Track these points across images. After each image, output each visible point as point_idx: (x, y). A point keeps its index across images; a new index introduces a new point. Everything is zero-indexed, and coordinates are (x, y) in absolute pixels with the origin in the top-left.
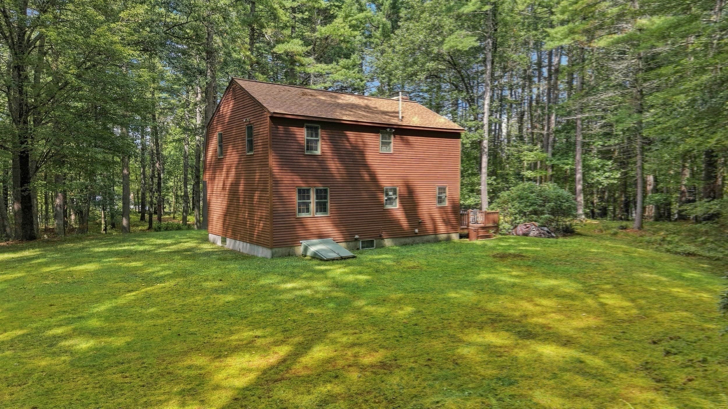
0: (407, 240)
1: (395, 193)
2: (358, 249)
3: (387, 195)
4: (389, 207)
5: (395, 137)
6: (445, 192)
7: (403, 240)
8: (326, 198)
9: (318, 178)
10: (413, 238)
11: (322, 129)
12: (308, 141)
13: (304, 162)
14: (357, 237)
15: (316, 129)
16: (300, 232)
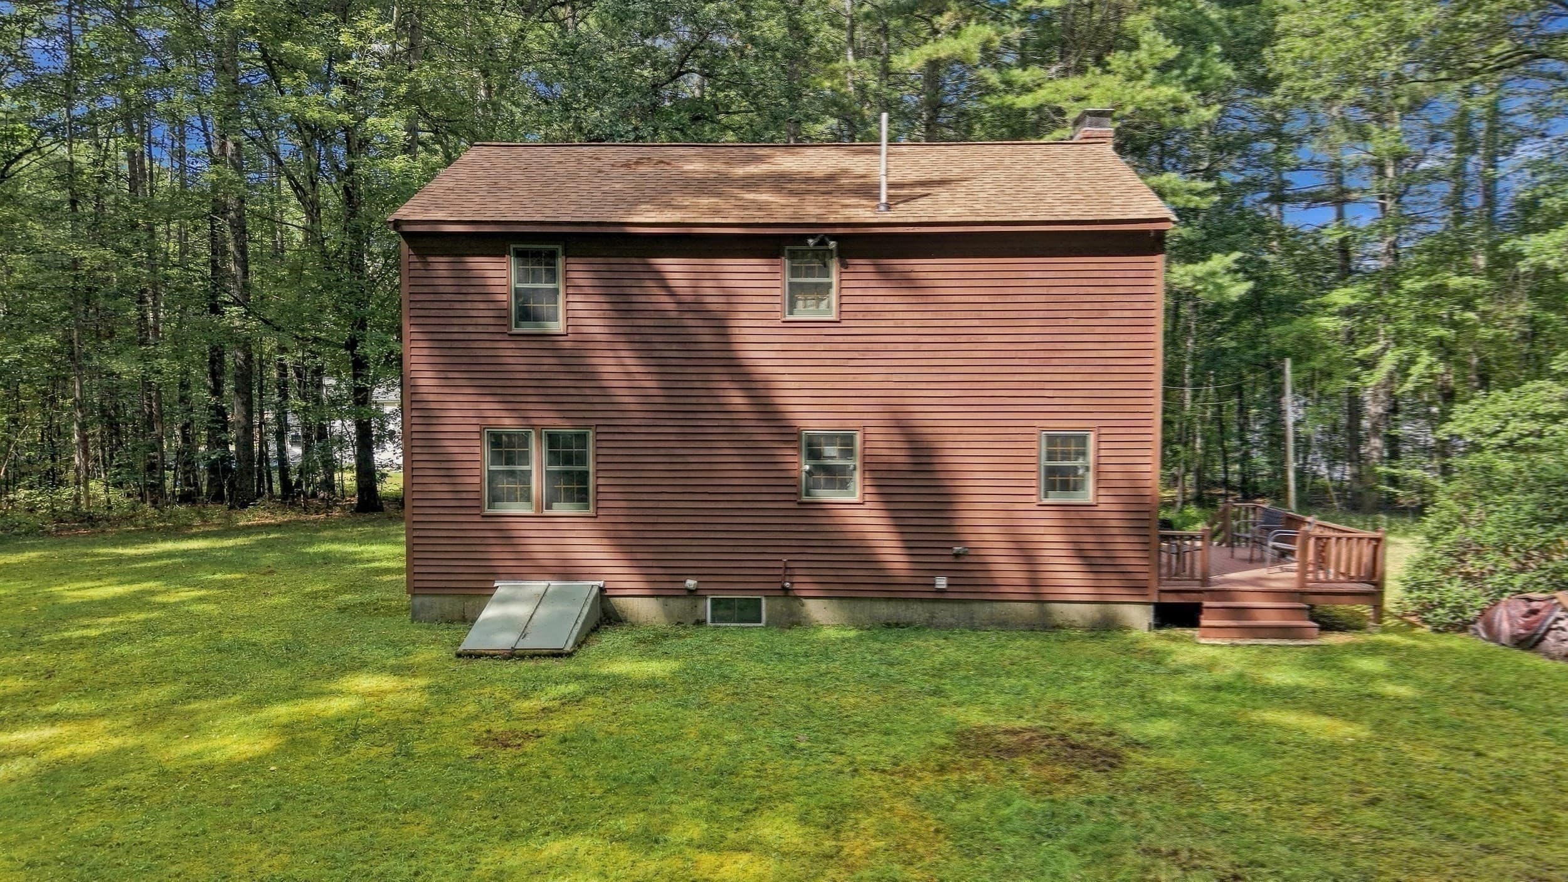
0: (901, 611)
1: (848, 453)
2: (700, 623)
3: (814, 454)
4: (825, 495)
5: (844, 265)
6: (1084, 454)
7: (884, 610)
8: (582, 459)
9: (556, 401)
10: (930, 606)
11: (567, 255)
12: (518, 293)
13: (512, 355)
14: (691, 583)
15: (553, 255)
16: (500, 555)
